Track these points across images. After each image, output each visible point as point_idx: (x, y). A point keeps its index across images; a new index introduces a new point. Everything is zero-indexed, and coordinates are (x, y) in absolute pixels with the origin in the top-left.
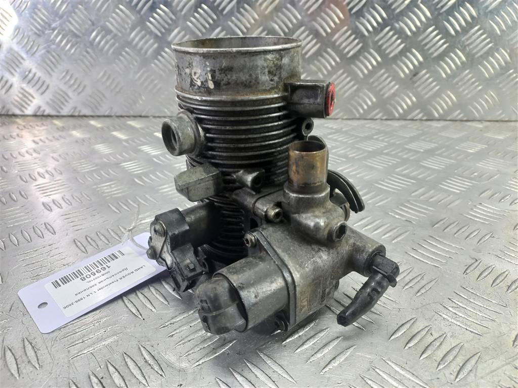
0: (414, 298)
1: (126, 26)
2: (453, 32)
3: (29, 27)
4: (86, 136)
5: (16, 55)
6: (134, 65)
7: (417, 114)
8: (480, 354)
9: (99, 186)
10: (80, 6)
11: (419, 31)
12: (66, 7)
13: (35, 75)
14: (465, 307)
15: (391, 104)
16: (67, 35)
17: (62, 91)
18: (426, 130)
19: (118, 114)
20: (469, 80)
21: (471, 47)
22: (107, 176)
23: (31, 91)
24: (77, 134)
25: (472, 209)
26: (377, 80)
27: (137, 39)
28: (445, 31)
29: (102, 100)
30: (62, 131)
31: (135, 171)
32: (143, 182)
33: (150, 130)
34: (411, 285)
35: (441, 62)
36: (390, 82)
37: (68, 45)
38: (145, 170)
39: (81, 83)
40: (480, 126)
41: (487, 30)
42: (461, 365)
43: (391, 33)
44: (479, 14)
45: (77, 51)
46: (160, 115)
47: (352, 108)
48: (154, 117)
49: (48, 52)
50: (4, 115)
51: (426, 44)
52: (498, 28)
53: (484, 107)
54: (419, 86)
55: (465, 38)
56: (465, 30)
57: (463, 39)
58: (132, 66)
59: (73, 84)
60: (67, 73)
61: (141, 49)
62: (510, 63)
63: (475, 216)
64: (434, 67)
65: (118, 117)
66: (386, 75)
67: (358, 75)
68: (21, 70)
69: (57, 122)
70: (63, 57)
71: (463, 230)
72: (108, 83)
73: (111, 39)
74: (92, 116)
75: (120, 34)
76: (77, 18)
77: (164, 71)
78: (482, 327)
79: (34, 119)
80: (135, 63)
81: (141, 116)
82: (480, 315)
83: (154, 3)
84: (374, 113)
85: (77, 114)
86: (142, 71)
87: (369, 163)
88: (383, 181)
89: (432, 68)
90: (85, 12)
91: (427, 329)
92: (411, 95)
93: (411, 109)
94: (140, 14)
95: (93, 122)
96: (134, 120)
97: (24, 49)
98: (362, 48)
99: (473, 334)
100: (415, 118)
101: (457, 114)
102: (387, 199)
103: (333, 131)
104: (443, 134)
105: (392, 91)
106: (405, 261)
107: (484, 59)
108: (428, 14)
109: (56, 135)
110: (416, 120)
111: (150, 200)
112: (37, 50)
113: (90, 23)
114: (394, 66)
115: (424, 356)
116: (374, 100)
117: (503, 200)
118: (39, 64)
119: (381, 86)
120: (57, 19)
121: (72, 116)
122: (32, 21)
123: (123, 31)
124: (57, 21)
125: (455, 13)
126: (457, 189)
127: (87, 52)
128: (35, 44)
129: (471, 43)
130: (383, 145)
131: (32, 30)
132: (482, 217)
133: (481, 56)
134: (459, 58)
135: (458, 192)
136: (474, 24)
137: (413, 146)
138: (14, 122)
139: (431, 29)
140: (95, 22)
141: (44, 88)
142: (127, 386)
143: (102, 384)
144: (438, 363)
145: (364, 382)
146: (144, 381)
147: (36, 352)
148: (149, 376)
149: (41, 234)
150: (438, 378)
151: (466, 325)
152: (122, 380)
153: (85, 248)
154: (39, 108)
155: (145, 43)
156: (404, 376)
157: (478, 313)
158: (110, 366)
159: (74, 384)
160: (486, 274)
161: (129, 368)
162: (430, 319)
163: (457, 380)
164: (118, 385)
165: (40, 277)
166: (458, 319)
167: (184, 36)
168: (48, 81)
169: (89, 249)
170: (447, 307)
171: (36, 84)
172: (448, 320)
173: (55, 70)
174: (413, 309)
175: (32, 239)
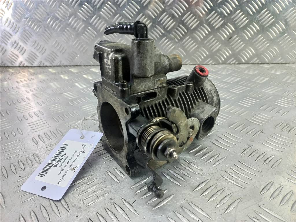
0: (211, 168)
1: (67, 16)
2: (251, 13)
4: (46, 78)
5: (7, 33)
6: (72, 37)
7: (233, 61)
8: (241, 199)
10: (40, 5)
11: (232, 13)
12: (33, 5)
13: (18, 44)
14: (239, 173)
15: (217, 55)
16: (34, 21)
17: (33, 53)
18: (236, 70)
19: (64, 65)
20: (262, 40)
21: (262, 21)
22: (54, 101)
23: (16, 53)
25: (253, 116)
26: (209, 42)
27: (73, 22)
28: (246, 12)
29: (55, 57)
30: (33, 75)
31: (70, 98)
32: (73, 104)
33: (81, 73)
34: (211, 161)
35: (245, 30)
36: (216, 43)
37: (35, 27)
38: (75, 97)
39: (43, 48)
40: (268, 66)
41: (271, 11)
42: (229, 205)
43: (216, 15)
45: (40, 30)
46: (88, 65)
47: (195, 58)
48: (85, 66)
49: (24, 31)
50: (2, 67)
51: (236, 20)
52: (277, 9)
53: (271, 55)
54: (233, 44)
56: (258, 12)
57: (257, 17)
58: (71, 38)
59: (39, 48)
60: (35, 42)
61: (75, 28)
62: (285, 30)
63: (255, 121)
65: (64, 66)
66: (214, 39)
67: (198, 39)
68: (11, 41)
70: (32, 33)
71: (246, 129)
72: (58, 48)
73: (58, 23)
74: (51, 66)
75: (63, 20)
76: (39, 12)
77: (89, 40)
78: (245, 184)
79: (19, 68)
80: (73, 36)
81: (77, 66)
82: (246, 177)
83: (81, 1)
84: (208, 61)
85: (42, 65)
86: (76, 40)
89: (240, 34)
90: (43, 8)
91: (215, 185)
92: (228, 50)
93: (229, 58)
94: (73, 8)
95: (50, 70)
96: (73, 68)
97: (11, 29)
98: (199, 23)
99: (240, 188)
101: (257, 61)
103: (183, 72)
104: (246, 72)
105: (218, 48)
107: (270, 28)
108: (237, 3)
109: (30, 78)
110: (232, 64)
111: (76, 114)
112: (18, 30)
113: (46, 14)
114: (218, 33)
115: (211, 200)
116: (208, 53)
117: (272, 111)
118: (20, 38)
119: (211, 45)
120: (28, 12)
121: (39, 66)
123: (65, 18)
124: (28, 13)
125: (253, 2)
127: (46, 31)
128: (17, 26)
129: (262, 19)
131: (15, 19)
132: (258, 121)
133: (268, 26)
134: (255, 28)
135: (248, 106)
136: (264, 8)
139: (238, 11)
140: (49, 14)
141: (23, 51)
142: (49, 217)
143: (36, 216)
144: (217, 204)
145: (175, 215)
146: (58, 214)
147: (4, 199)
148: (62, 212)
149: (15, 135)
150: (215, 212)
151: (237, 183)
152: (47, 214)
153: (37, 142)
154: (21, 62)
155: (78, 24)
156: (197, 211)
157: (245, 176)
158: (42, 207)
159: (22, 216)
160: (254, 154)
161: (52, 207)
162: (218, 180)
163: (226, 213)
164: (45, 216)
165: (11, 158)
166: (233, 179)
167: (99, 20)
168: (25, 47)
169: (39, 142)
170: (229, 173)
171: (19, 49)
172: (228, 180)
173: (29, 41)
174: (209, 174)
175: (10, 137)
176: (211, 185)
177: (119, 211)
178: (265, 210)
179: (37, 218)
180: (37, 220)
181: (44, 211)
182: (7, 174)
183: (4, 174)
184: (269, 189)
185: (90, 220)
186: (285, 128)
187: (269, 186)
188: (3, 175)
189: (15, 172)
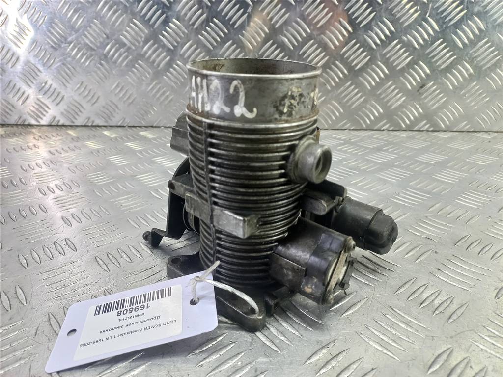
0: (447, 325)
1: (140, 39)
2: (461, 45)
3: (46, 40)
4: (101, 147)
5: (33, 67)
6: (146, 77)
9: (117, 199)
10: (96, 21)
11: (428, 44)
12: (82, 22)
13: (51, 86)
15: (397, 116)
16: (82, 49)
17: (76, 101)
18: (434, 141)
19: (130, 125)
20: (476, 91)
21: (479, 59)
22: (124, 189)
23: (47, 102)
24: (92, 145)
25: (492, 226)
26: (384, 91)
27: (150, 52)
28: (452, 44)
29: (115, 111)
30: (77, 141)
32: (159, 196)
33: (162, 140)
34: (441, 310)
35: (448, 74)
36: (398, 94)
37: (83, 58)
38: (161, 183)
39: (95, 94)
40: (487, 137)
41: (495, 42)
43: (399, 46)
44: (487, 27)
45: (92, 64)
47: (359, 119)
48: (165, 127)
49: (64, 64)
50: (20, 125)
51: (434, 57)
53: (491, 118)
54: (426, 98)
55: (472, 51)
56: (473, 43)
57: (471, 52)
58: (144, 78)
59: (88, 95)
60: (81, 85)
61: (154, 62)
64: (441, 79)
65: (130, 127)
66: (394, 87)
67: (366, 87)
68: (38, 82)
69: (71, 132)
70: (78, 69)
71: (487, 249)
72: (121, 95)
73: (124, 52)
74: (105, 126)
75: (133, 48)
76: (92, 32)
77: (176, 83)
79: (50, 129)
80: (148, 76)
81: (152, 127)
83: (167, 17)
84: (381, 123)
85: (90, 124)
86: (154, 83)
87: (382, 175)
88: (398, 195)
90: (100, 26)
91: (466, 361)
92: (418, 106)
93: (417, 120)
94: (153, 28)
96: (146, 130)
97: (41, 62)
98: (369, 60)
100: (422, 129)
101: (463, 125)
102: (404, 214)
103: (342, 142)
104: (452, 145)
105: (399, 103)
106: (431, 282)
107: (491, 71)
108: (436, 28)
109: (72, 146)
110: (423, 131)
112: (53, 63)
113: (104, 36)
114: (401, 78)
116: (381, 111)
118: (55, 76)
119: (388, 98)
120: (73, 33)
121: (85, 126)
122: (50, 35)
123: (137, 44)
124: (73, 35)
125: (464, 26)
126: (474, 204)
127: (101, 65)
128: (51, 57)
129: (479, 56)
130: (393, 157)
131: (49, 43)
133: (489, 68)
134: (467, 70)
135: (475, 207)
136: (482, 37)
137: (424, 158)
138: (31, 132)
139: (438, 42)
140: (109, 36)
141: (59, 99)
149: (62, 251)
153: (107, 266)
154: (54, 118)
155: (158, 56)
162: (468, 350)
165: (63, 298)
166: (497, 350)
167: (196, 49)
168: (63, 93)
169: (111, 266)
170: (483, 336)
171: (51, 95)
172: (487, 351)
173: (70, 82)
174: (447, 338)
175: (54, 256)
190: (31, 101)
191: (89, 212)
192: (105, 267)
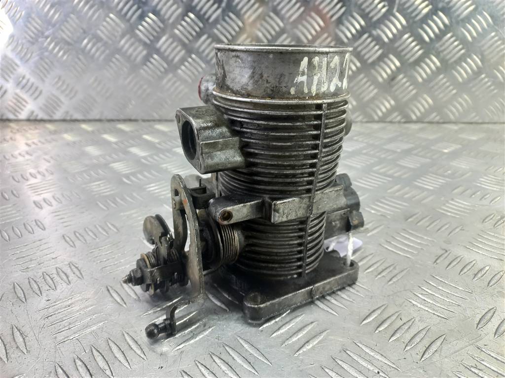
0: (386, 286)
1: (116, 34)
2: (427, 39)
3: (23, 35)
4: (78, 139)
5: (10, 62)
7: (396, 116)
8: (445, 336)
9: (88, 185)
10: (72, 15)
11: (396, 38)
12: (59, 16)
13: (28, 81)
14: (434, 294)
15: (370, 108)
16: (60, 43)
17: (54, 96)
18: (403, 131)
19: (108, 118)
20: (444, 84)
21: (445, 53)
22: (96, 176)
23: (24, 96)
24: (68, 137)
25: (444, 204)
26: (356, 85)
27: (127, 46)
28: (420, 38)
29: (93, 105)
30: (54, 134)
31: (124, 171)
32: (130, 181)
33: (139, 132)
34: (384, 274)
35: (417, 67)
36: (369, 86)
37: (60, 52)
38: (133, 171)
39: (73, 88)
40: (455, 127)
41: (459, 37)
42: (427, 346)
43: (369, 40)
44: (451, 22)
45: (69, 58)
46: (149, 118)
48: (144, 121)
49: (41, 59)
51: (403, 50)
52: (469, 35)
53: (459, 110)
54: (397, 90)
55: (438, 44)
56: (439, 38)
57: (437, 46)
58: (122, 72)
59: (66, 90)
60: (59, 79)
61: (131, 56)
62: (481, 67)
63: (447, 211)
64: (410, 72)
65: (108, 121)
66: (366, 79)
68: (15, 76)
69: (50, 126)
70: (55, 63)
71: (435, 223)
72: (99, 89)
73: (101, 47)
74: (84, 120)
75: (110, 42)
76: (69, 27)
77: (153, 77)
78: (448, 312)
79: (28, 123)
80: (125, 69)
81: (131, 120)
82: (448, 300)
83: (143, 12)
85: (68, 118)
86: (130, 77)
87: (348, 162)
88: (361, 179)
90: (77, 21)
91: (397, 315)
92: (389, 98)
93: (390, 112)
94: (129, 22)
95: (84, 126)
96: (124, 124)
97: (18, 56)
99: (440, 318)
100: (394, 121)
101: (434, 116)
104: (421, 135)
105: (371, 95)
106: (379, 252)
107: (457, 64)
108: (404, 22)
109: (49, 138)
111: (137, 198)
112: (30, 57)
113: (81, 31)
114: (373, 71)
115: (394, 338)
116: (355, 103)
117: (473, 196)
118: (32, 71)
119: (360, 90)
120: (50, 27)
121: (64, 120)
122: (26, 29)
123: (114, 38)
124: (50, 30)
125: (429, 21)
126: (431, 186)
127: (79, 59)
128: (28, 51)
129: (445, 50)
130: (362, 145)
131: (25, 38)
132: (453, 211)
133: (455, 62)
134: (434, 63)
135: (432, 188)
136: (447, 32)
137: (391, 146)
138: (8, 127)
139: (406, 36)
140: (86, 30)
141: (37, 93)
142: (110, 368)
143: (86, 367)
144: (406, 344)
145: (335, 363)
146: (126, 364)
147: (24, 339)
148: (132, 360)
149: (31, 230)
150: (405, 358)
151: (434, 310)
152: (106, 363)
153: (73, 243)
154: (32, 112)
155: (135, 50)
156: (373, 357)
157: (445, 299)
158: (94, 351)
159: (60, 367)
160: (455, 263)
161: (112, 352)
162: (401, 306)
163: (423, 359)
164: (102, 367)
165: (29, 269)
166: (426, 305)
167: (172, 43)
168: (41, 87)
169: (77, 243)
170: (417, 294)
171: (29, 89)
172: (417, 306)
173: (48, 76)
174: (385, 297)
175: (23, 235)
176: (390, 314)
177: (236, 358)
178: (490, 355)
179: (89, 370)
180: (88, 374)
181: (99, 359)
182: (25, 295)
183: (19, 295)
184: (489, 320)
185: (186, 373)
186: (500, 222)
187: (490, 315)
188: (18, 297)
189: (38, 292)
190: (9, 96)
191: (60, 197)
192: (71, 243)
